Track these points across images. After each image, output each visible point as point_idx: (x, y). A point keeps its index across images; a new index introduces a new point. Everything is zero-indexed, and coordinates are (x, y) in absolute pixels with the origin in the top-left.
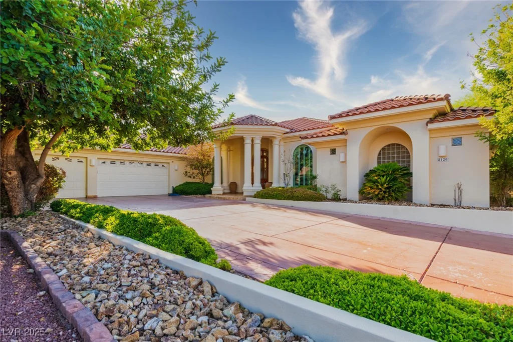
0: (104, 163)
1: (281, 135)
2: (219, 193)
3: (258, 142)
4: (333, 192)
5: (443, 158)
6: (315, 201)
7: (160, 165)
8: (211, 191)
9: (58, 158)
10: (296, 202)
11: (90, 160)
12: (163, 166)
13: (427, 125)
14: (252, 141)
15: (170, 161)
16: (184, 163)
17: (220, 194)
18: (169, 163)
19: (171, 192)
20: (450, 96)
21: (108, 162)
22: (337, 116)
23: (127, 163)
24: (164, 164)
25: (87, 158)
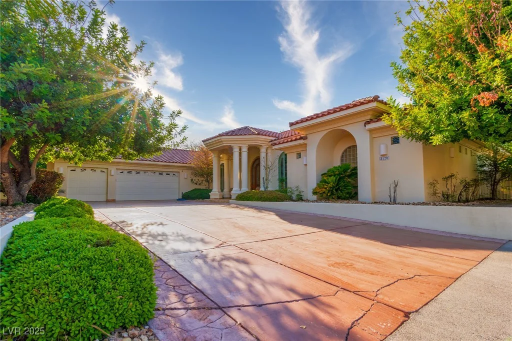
0: (122, 172)
1: (267, 143)
2: (216, 197)
3: (245, 150)
4: (296, 193)
5: (384, 157)
6: (277, 201)
7: (171, 174)
8: (210, 196)
9: (85, 170)
10: (264, 202)
11: (111, 171)
12: (174, 175)
13: (365, 126)
14: (240, 149)
15: (180, 171)
16: (190, 172)
17: (217, 199)
18: (179, 172)
19: (181, 197)
20: (379, 97)
21: (125, 172)
22: (299, 122)
23: (142, 173)
24: (175, 173)
25: (108, 169)
